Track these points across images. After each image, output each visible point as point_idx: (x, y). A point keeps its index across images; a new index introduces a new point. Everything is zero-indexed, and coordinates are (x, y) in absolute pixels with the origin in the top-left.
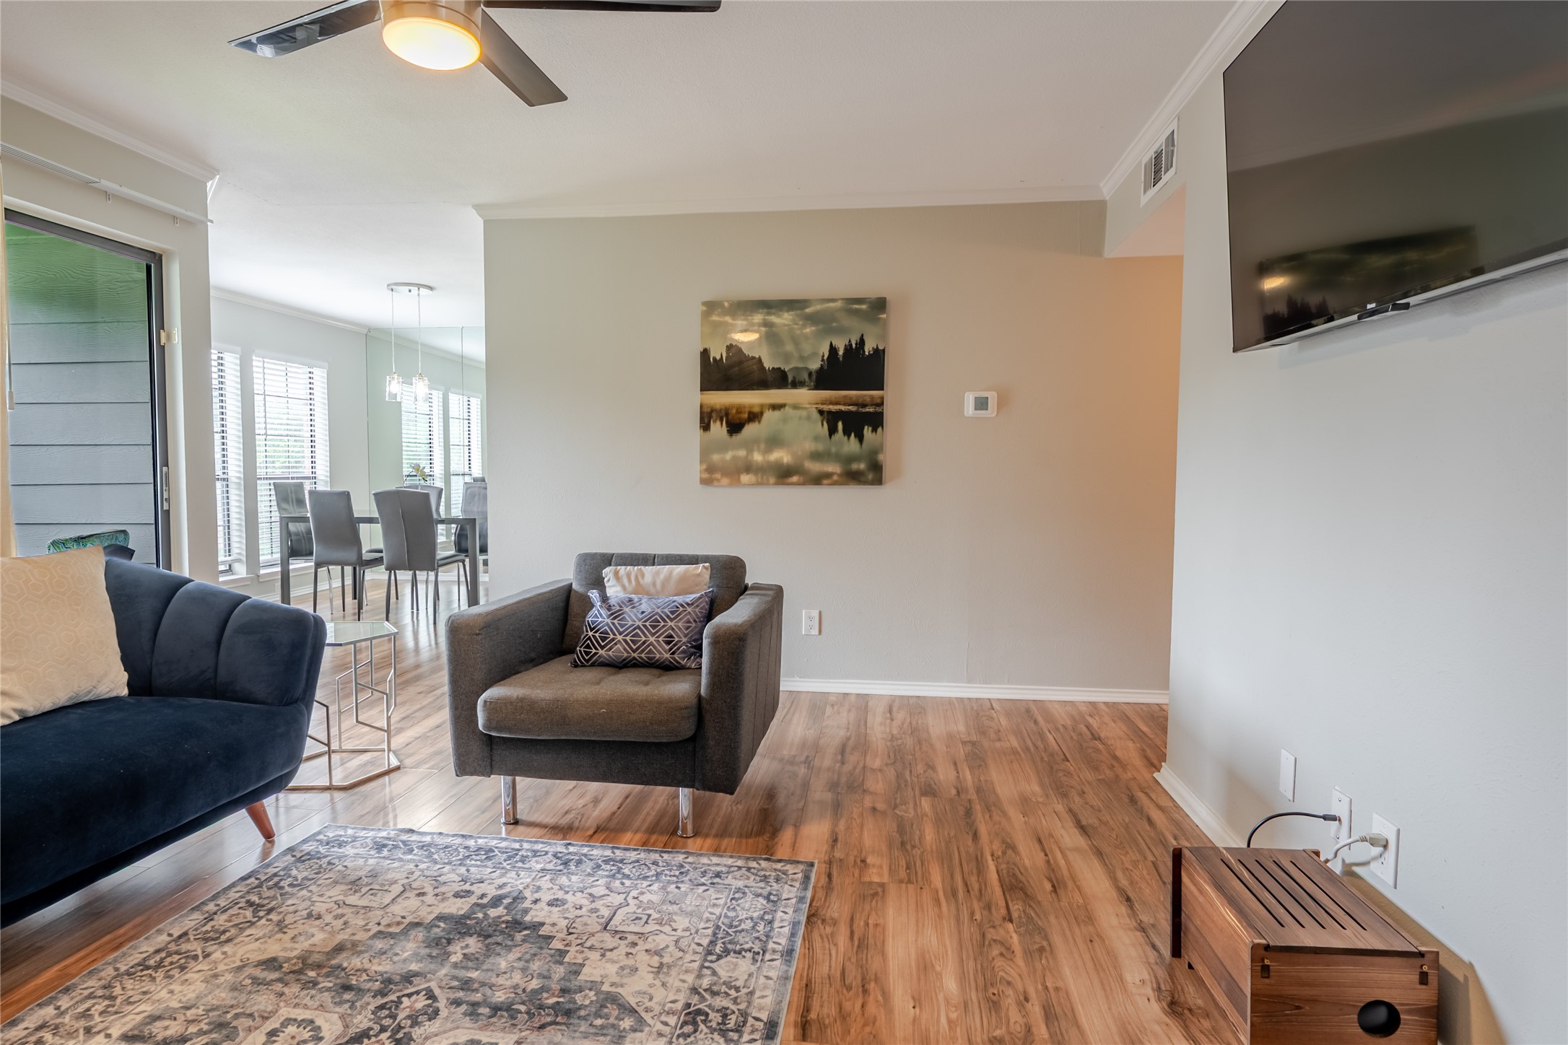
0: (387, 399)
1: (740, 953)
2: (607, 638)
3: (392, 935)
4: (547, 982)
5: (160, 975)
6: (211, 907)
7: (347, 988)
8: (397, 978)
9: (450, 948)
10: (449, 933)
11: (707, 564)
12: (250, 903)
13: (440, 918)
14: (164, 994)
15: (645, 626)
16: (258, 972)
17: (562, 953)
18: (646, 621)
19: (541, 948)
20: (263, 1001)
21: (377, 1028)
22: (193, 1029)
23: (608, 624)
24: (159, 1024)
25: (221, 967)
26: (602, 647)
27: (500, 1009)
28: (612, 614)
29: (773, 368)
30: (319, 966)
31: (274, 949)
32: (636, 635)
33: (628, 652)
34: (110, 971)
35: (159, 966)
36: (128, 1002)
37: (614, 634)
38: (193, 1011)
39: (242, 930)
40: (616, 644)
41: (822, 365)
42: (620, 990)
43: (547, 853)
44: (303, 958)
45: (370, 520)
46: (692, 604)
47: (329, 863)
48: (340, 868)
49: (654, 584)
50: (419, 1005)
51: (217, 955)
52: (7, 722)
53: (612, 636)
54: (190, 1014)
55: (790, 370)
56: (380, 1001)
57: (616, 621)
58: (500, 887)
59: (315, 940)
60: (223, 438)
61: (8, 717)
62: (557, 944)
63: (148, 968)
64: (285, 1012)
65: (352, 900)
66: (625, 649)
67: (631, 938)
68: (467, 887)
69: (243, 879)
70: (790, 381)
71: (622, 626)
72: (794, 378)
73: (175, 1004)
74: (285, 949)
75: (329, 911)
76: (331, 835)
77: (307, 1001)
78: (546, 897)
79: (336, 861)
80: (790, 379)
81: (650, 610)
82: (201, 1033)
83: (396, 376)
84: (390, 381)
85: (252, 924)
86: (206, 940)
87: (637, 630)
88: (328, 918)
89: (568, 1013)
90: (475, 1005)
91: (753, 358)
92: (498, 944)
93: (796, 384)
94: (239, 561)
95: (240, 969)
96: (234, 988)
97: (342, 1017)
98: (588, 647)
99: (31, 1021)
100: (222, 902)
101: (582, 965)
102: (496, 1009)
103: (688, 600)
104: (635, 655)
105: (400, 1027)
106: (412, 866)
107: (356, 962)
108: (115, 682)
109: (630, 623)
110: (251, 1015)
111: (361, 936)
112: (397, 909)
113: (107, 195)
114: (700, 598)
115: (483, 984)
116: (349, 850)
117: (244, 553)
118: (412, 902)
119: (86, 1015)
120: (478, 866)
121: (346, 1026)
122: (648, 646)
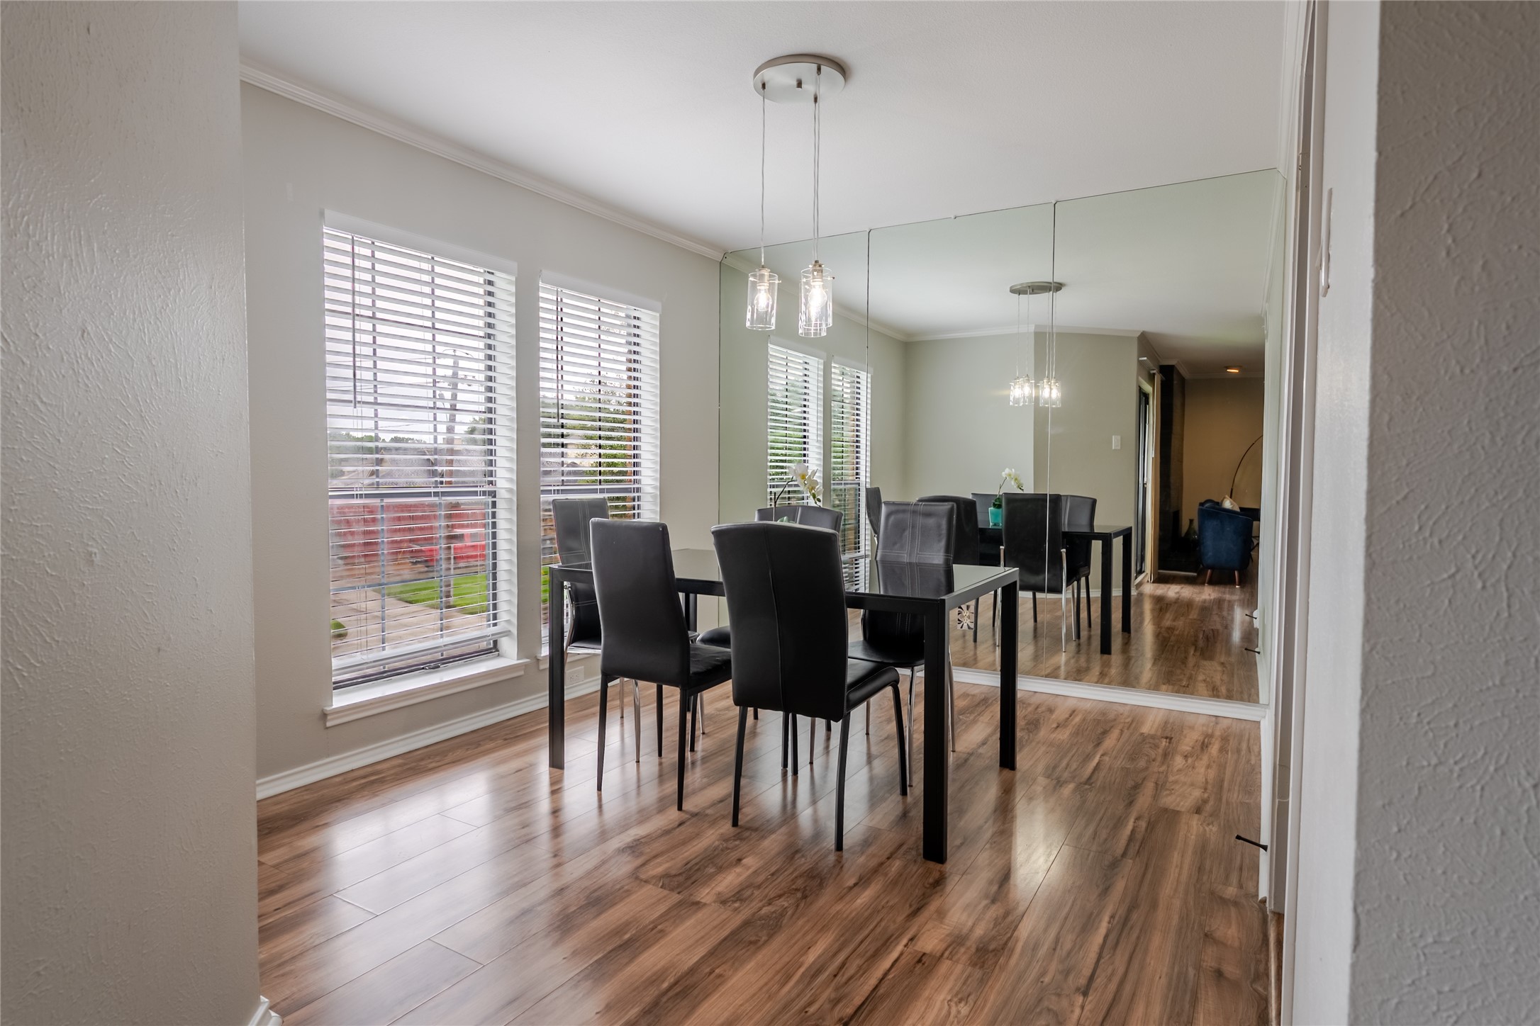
0: (748, 324)
45: (708, 588)
83: (766, 272)
84: (754, 284)
94: (507, 633)
117: (515, 621)
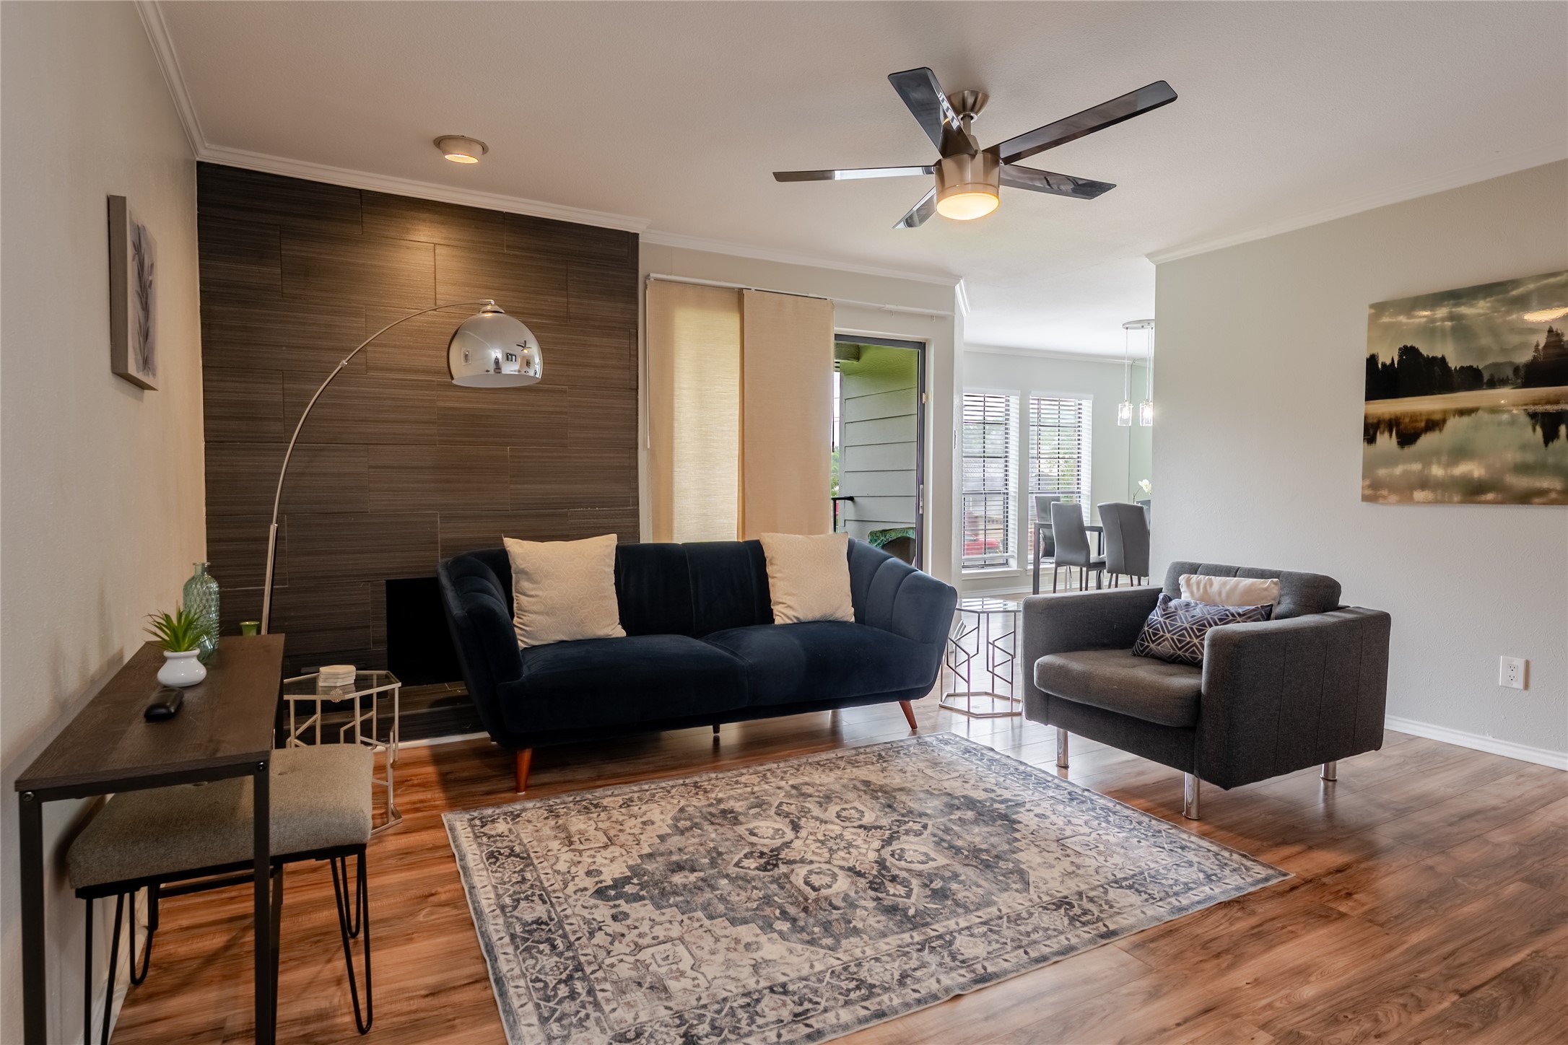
1: (1140, 892)
2: (1157, 634)
3: (932, 794)
4: (992, 848)
5: (821, 769)
6: (862, 750)
7: (890, 806)
8: (916, 813)
9: (956, 812)
10: (962, 805)
11: (1275, 580)
12: (880, 755)
13: (963, 797)
14: (817, 777)
15: (1192, 629)
16: (859, 785)
17: (1016, 840)
18: (1193, 624)
19: (1006, 833)
20: (851, 795)
21: (888, 827)
22: (817, 794)
23: (1160, 622)
24: (806, 787)
25: (846, 776)
26: (1153, 642)
27: (953, 848)
28: (1166, 614)
29: (1462, 368)
30: (886, 792)
31: (873, 778)
32: (1183, 635)
33: (1174, 649)
34: (805, 760)
35: (824, 765)
36: (802, 774)
37: (1164, 632)
38: (822, 788)
39: (867, 764)
40: (1164, 640)
41: (1534, 357)
42: (1031, 872)
43: (1066, 789)
44: (881, 786)
46: (1244, 615)
47: (933, 750)
48: (936, 754)
49: (1220, 594)
50: (915, 828)
51: (848, 771)
52: (790, 622)
53: (1162, 633)
54: (820, 788)
55: (1486, 367)
56: (900, 818)
57: (1167, 621)
58: (1015, 795)
59: (894, 782)
60: (1006, 461)
61: (791, 619)
62: (1018, 835)
63: (819, 764)
64: (857, 804)
65: (929, 772)
66: (1171, 646)
67: (1069, 852)
68: (995, 788)
69: (886, 743)
70: (1485, 380)
71: (1171, 625)
72: (1492, 376)
73: (818, 782)
74: (878, 780)
75: (911, 772)
76: (946, 737)
77: (868, 804)
78: (1038, 810)
79: (936, 751)
80: (1486, 377)
81: (1201, 615)
82: (819, 797)
83: (1127, 404)
84: (1121, 409)
85: (873, 763)
86: (849, 763)
87: (1184, 631)
88: (908, 775)
89: (988, 866)
90: (943, 840)
91: (1434, 358)
92: (984, 821)
93: (1492, 384)
95: (852, 779)
96: (844, 786)
97: (877, 817)
98: (1143, 640)
99: (766, 767)
100: (868, 750)
101: (1022, 851)
102: (951, 847)
103: (1240, 611)
104: (1180, 653)
105: (898, 832)
106: (974, 767)
107: (904, 798)
108: (846, 612)
109: (1179, 624)
110: (842, 799)
111: (916, 788)
112: (946, 784)
113: (891, 312)
114: (1253, 610)
115: (956, 834)
116: (948, 748)
117: (1016, 551)
118: (958, 783)
119: (785, 772)
120: (1012, 780)
121: (875, 821)
122: (1192, 646)
